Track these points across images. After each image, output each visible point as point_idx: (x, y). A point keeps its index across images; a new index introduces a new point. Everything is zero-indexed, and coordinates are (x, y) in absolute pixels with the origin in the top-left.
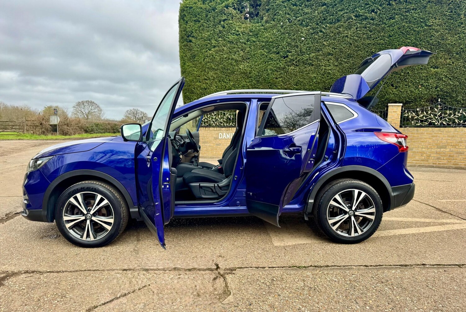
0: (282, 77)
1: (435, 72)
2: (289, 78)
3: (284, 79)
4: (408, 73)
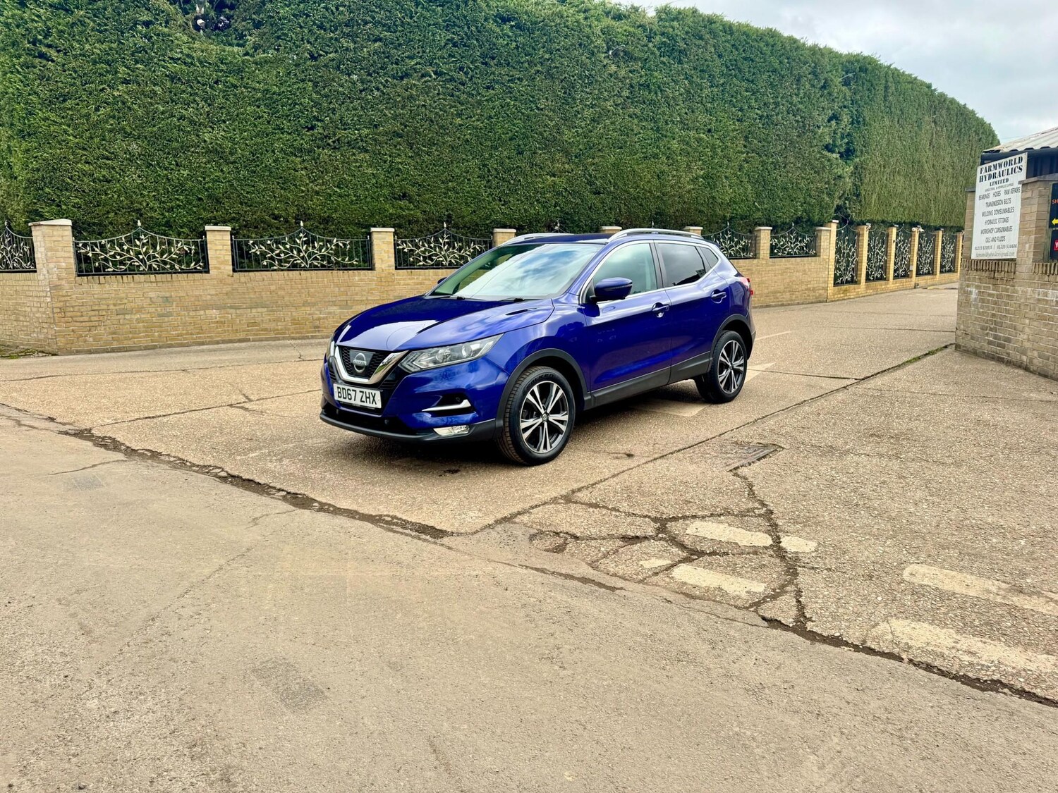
0: (306, 168)
1: (552, 181)
2: (322, 173)
3: (312, 173)
4: (520, 180)
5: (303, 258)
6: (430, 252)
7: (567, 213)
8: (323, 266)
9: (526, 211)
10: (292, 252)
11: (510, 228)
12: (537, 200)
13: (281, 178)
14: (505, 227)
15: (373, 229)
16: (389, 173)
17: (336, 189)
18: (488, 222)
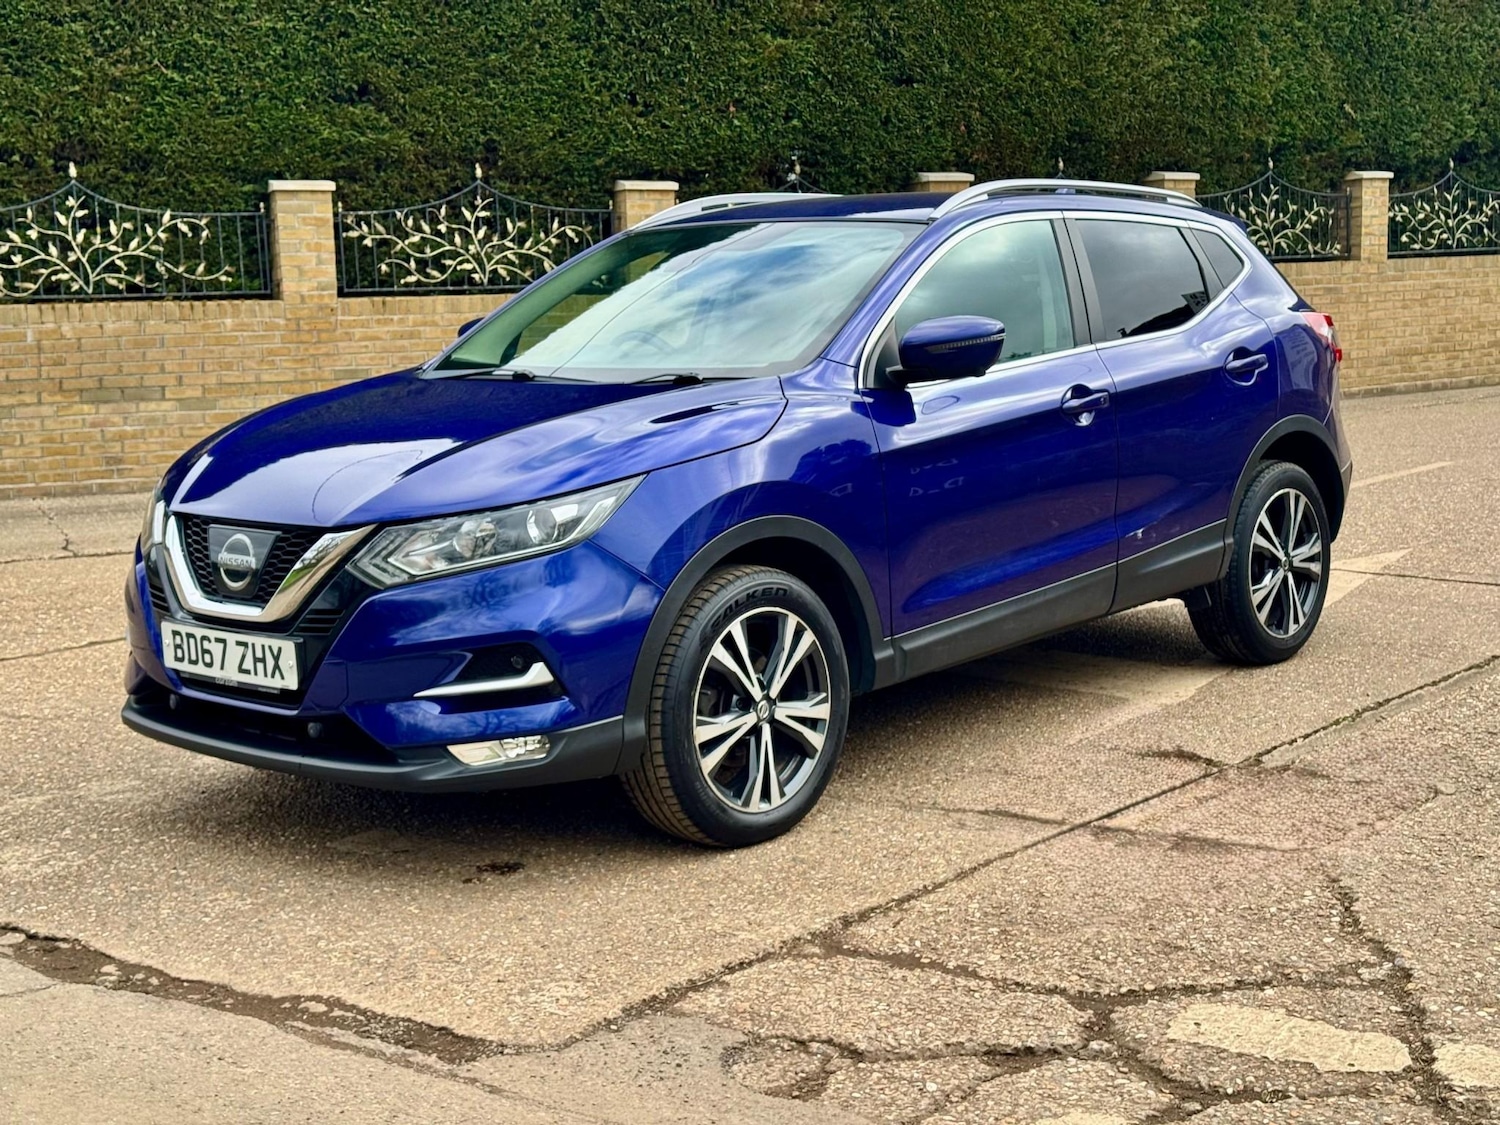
0: (84, 15)
1: (779, 48)
2: (131, 27)
3: (102, 29)
4: (687, 47)
5: (76, 266)
6: (435, 246)
7: (822, 137)
8: (132, 288)
9: (706, 130)
10: (45, 249)
11: (663, 177)
12: (737, 102)
13: (14, 42)
14: (646, 175)
15: (275, 185)
16: (321, 27)
17: (170, 73)
18: (599, 162)
